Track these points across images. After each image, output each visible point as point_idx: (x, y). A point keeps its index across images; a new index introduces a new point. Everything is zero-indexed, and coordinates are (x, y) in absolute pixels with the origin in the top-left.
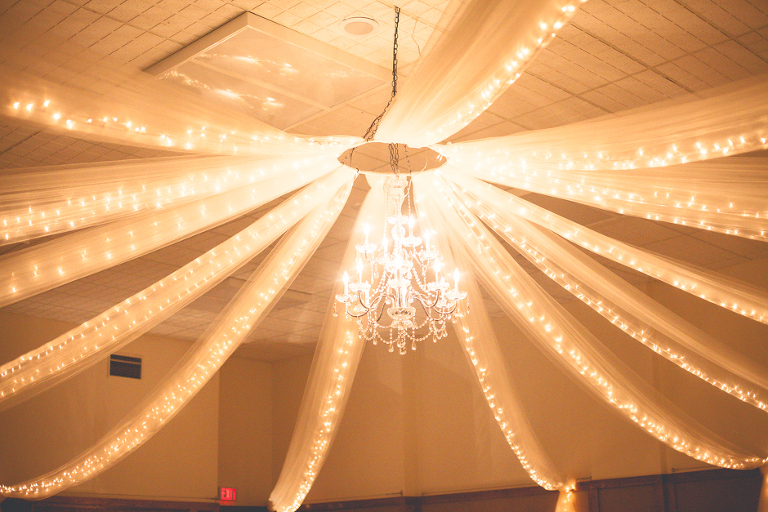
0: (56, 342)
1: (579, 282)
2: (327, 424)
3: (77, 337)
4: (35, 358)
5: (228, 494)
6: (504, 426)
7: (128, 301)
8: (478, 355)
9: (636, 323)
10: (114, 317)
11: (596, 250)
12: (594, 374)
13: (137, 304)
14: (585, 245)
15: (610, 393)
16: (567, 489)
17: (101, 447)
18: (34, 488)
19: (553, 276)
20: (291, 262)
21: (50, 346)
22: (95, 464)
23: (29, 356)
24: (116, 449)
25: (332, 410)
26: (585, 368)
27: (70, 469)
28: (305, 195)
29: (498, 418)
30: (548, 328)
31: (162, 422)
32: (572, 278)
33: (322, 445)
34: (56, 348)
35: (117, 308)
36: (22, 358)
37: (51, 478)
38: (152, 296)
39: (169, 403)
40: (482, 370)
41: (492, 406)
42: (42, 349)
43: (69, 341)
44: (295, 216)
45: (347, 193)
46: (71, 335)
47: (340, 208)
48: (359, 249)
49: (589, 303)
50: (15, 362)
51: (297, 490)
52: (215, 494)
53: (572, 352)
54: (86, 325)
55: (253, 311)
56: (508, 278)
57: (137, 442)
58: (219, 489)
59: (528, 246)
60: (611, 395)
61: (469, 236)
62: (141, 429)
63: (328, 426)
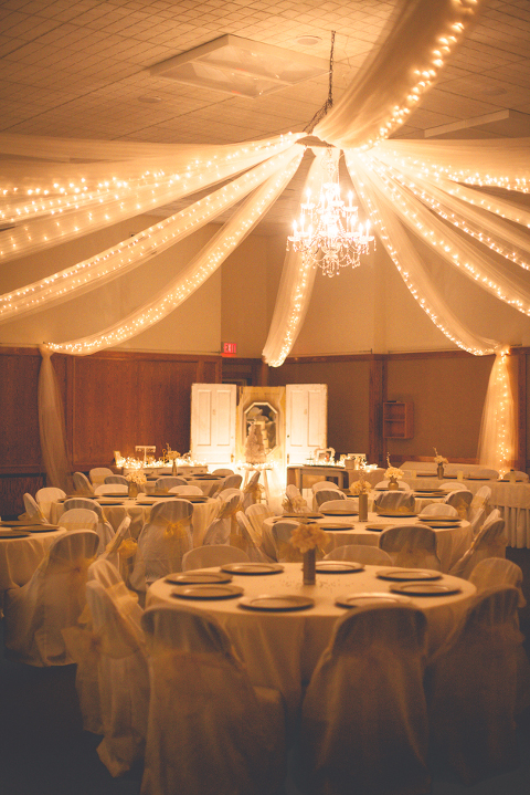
0: (102, 255)
1: (465, 220)
2: (297, 306)
3: (116, 252)
4: (87, 266)
5: (230, 348)
6: (428, 311)
7: (151, 229)
8: (400, 264)
9: (509, 247)
10: (142, 239)
11: (472, 202)
12: (485, 280)
13: (157, 231)
14: (464, 198)
15: (499, 293)
16: (502, 353)
17: (131, 320)
18: (78, 347)
19: (445, 217)
20: (263, 203)
21: (97, 258)
22: (126, 332)
23: (82, 264)
24: (142, 322)
25: (300, 296)
26: (478, 276)
27: (107, 333)
28: (271, 162)
29: (422, 306)
30: (447, 249)
31: (176, 305)
32: (460, 217)
33: (295, 321)
34: (102, 259)
35: (143, 234)
36: (78, 266)
37: (92, 340)
38: (167, 226)
39: (180, 292)
40: (406, 273)
41: (416, 297)
42: (92, 260)
43: (111, 255)
44: (264, 176)
45: (299, 160)
46: (111, 251)
47: (295, 170)
48: (303, 206)
49: (472, 235)
50: (73, 268)
51: (280, 350)
52: (219, 349)
53: (466, 265)
54: (122, 244)
55: (238, 233)
56: (415, 216)
57: (157, 318)
58: (222, 344)
59: (427, 196)
60: (500, 293)
61: (385, 189)
62: (160, 309)
63: (298, 307)
